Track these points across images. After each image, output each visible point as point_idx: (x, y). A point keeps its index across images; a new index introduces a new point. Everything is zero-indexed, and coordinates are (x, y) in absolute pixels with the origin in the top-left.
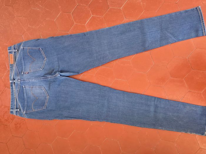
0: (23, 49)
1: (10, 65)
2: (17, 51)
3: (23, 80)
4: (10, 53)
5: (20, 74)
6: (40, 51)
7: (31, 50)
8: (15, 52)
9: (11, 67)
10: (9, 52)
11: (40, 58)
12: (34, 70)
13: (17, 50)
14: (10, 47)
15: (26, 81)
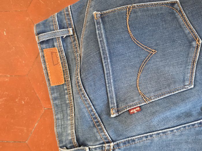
0: (102, 17)
1: (52, 89)
2: (71, 33)
3: (124, 143)
4: (44, 46)
5: (104, 117)
6: (173, 13)
7: (139, 14)
8: (64, 40)
9: (55, 99)
10: (42, 43)
11: (174, 41)
12: (159, 93)
13: (71, 30)
14: (44, 24)
15: (138, 145)
